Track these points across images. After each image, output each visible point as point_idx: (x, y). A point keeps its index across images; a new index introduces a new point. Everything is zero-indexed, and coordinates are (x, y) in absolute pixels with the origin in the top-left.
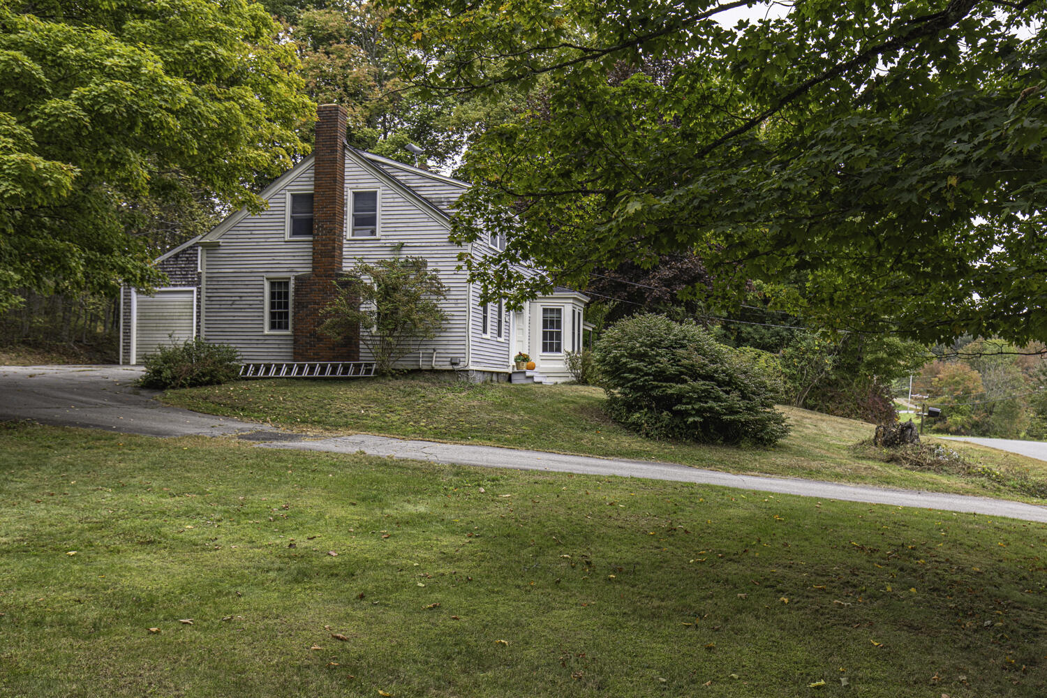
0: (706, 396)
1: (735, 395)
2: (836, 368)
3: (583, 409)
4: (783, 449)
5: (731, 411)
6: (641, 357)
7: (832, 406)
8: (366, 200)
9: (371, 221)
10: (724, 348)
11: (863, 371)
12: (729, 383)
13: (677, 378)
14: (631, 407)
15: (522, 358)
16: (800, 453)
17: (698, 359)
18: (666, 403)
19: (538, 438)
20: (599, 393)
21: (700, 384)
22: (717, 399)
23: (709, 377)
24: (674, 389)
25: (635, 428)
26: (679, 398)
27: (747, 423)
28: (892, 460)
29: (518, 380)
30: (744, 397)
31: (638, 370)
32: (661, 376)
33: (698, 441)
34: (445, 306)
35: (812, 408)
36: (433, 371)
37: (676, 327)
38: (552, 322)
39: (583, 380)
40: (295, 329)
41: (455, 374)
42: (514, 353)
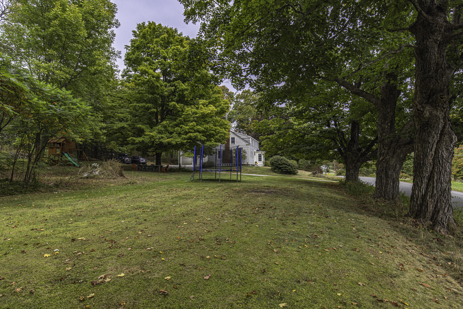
0: (286, 167)
1: (290, 167)
2: (311, 163)
3: (268, 170)
4: (297, 175)
5: (289, 169)
6: (276, 162)
7: (310, 170)
8: (233, 139)
9: (234, 142)
10: (288, 160)
11: (316, 163)
12: (289, 165)
13: (282, 165)
14: (275, 169)
15: (256, 162)
16: (300, 175)
17: (284, 162)
18: (280, 168)
19: (263, 173)
20: (270, 168)
21: (285, 166)
22: (287, 168)
23: (286, 164)
24: (281, 166)
25: (276, 172)
26: (282, 168)
27: (292, 171)
28: (314, 176)
29: (255, 166)
30: (291, 167)
31: (276, 164)
32: (279, 164)
33: (285, 174)
34: (246, 155)
35: (306, 171)
36: (244, 165)
37: (281, 157)
38: (260, 156)
39: (265, 165)
40: (223, 159)
41: (247, 165)
42: (255, 162)
